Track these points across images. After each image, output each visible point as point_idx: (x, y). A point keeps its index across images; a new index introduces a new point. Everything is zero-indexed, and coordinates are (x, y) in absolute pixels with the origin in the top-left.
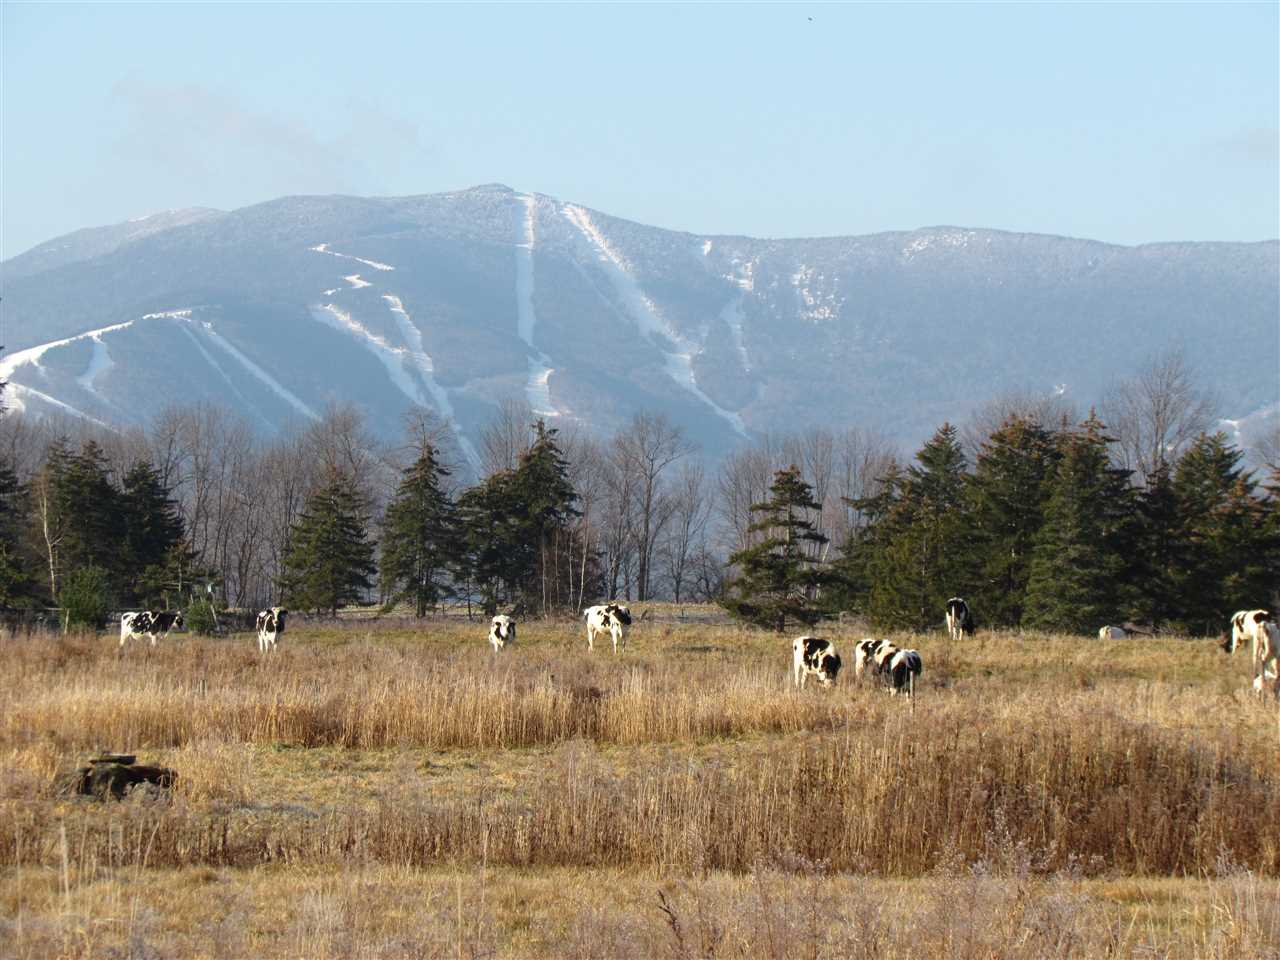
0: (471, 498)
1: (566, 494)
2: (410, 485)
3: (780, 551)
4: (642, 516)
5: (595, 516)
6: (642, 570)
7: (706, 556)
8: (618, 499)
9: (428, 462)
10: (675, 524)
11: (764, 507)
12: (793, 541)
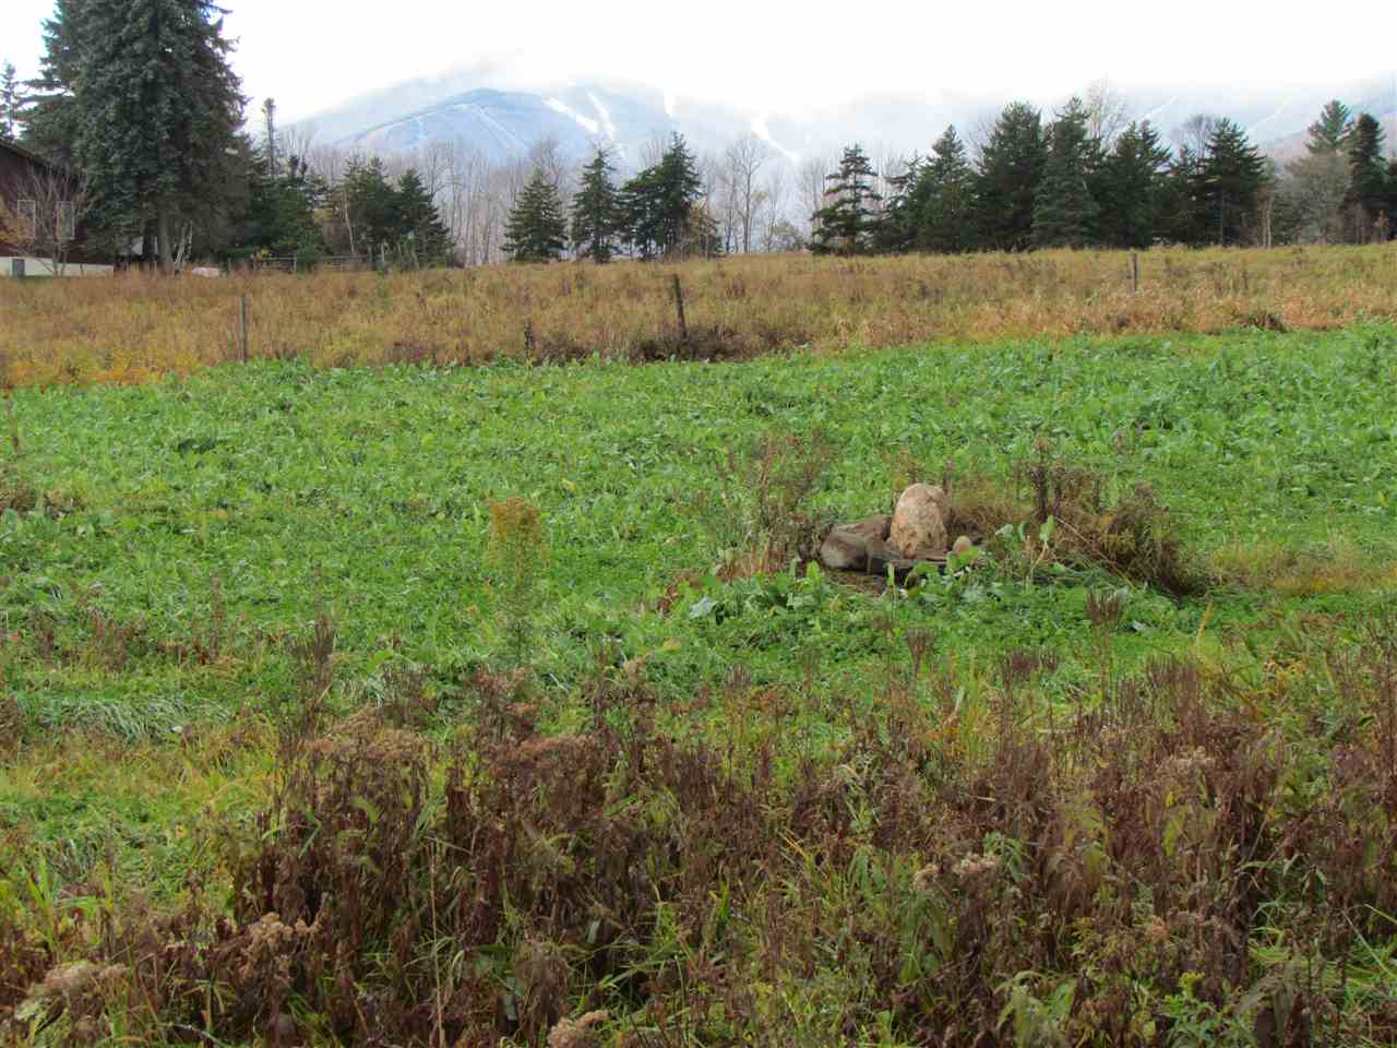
0: (631, 186)
1: (692, 183)
2: (587, 177)
3: (849, 207)
4: (745, 200)
5: (714, 200)
6: (746, 235)
7: (786, 224)
8: (728, 189)
9: (599, 163)
10: (766, 205)
11: (835, 176)
12: (857, 200)
